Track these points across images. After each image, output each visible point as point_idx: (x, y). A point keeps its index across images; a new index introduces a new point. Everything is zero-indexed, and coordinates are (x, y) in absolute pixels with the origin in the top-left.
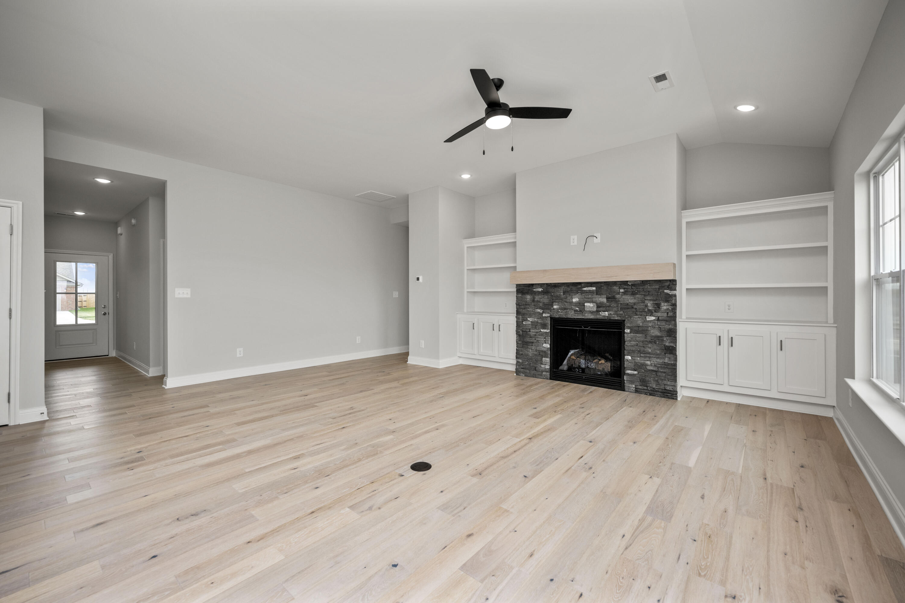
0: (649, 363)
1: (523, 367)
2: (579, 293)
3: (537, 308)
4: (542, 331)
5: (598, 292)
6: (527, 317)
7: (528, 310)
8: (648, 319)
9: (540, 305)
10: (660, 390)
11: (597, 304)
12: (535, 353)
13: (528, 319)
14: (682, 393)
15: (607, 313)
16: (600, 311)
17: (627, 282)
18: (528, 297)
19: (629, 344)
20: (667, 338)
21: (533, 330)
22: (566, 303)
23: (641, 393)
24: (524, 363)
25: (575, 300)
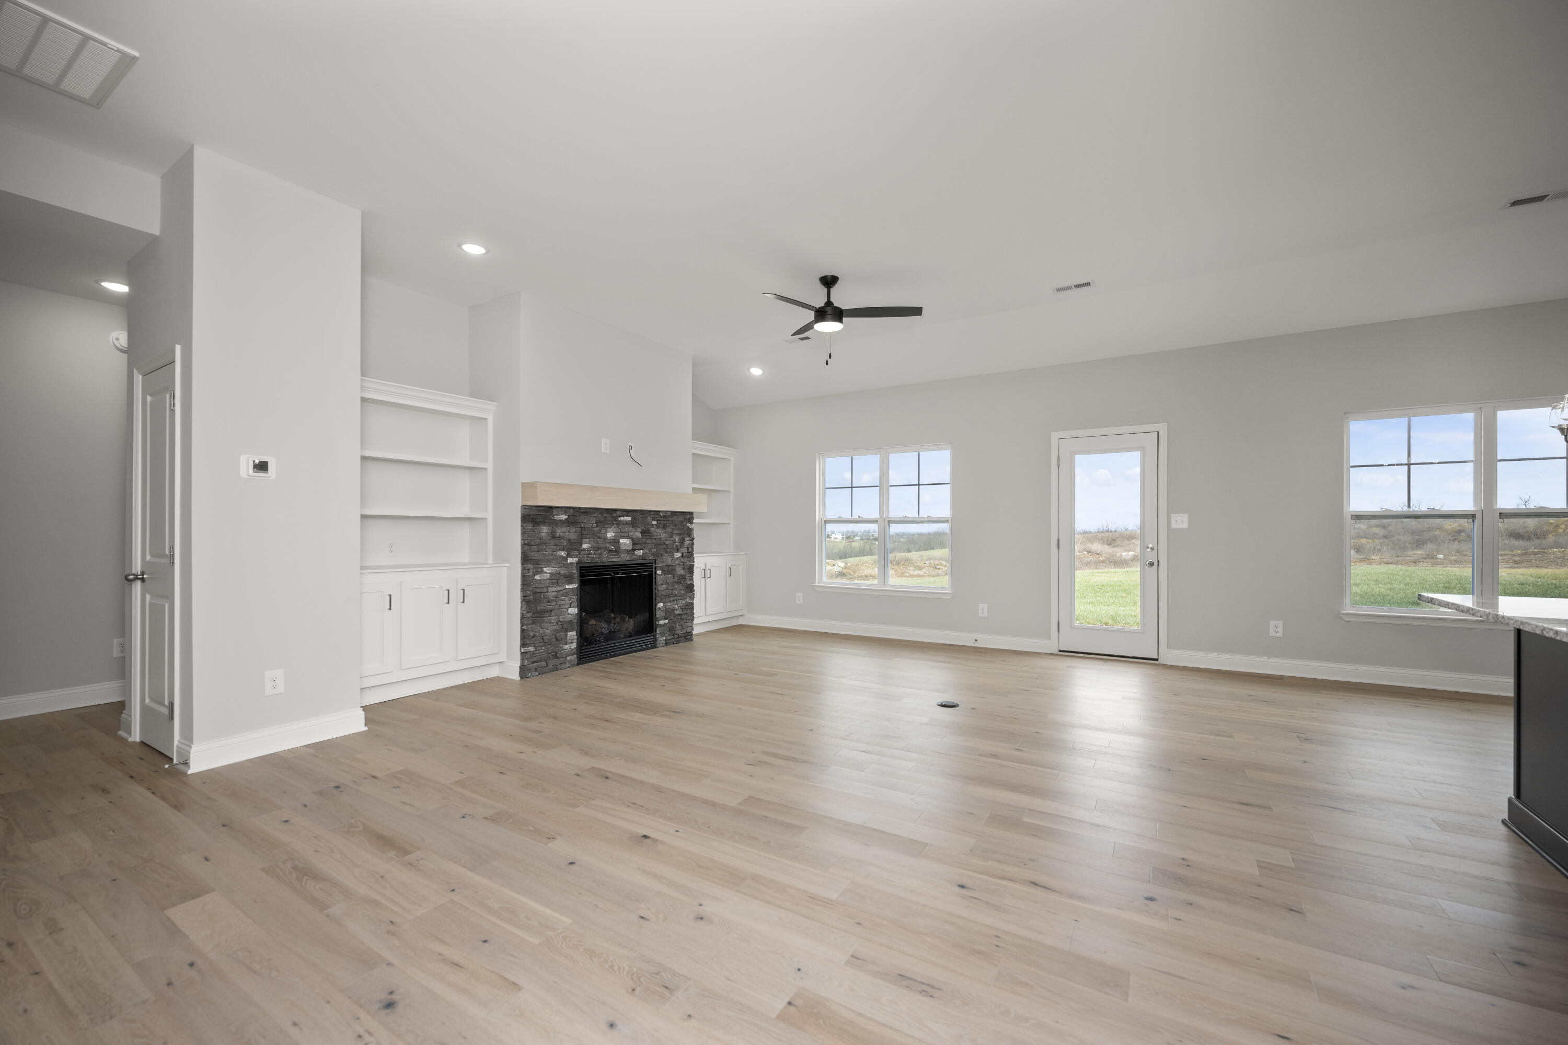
0: (676, 606)
1: (535, 659)
2: (615, 524)
3: (559, 550)
4: (567, 587)
5: (633, 524)
6: (543, 566)
7: (545, 553)
8: (675, 557)
9: (563, 543)
10: (683, 635)
11: (632, 539)
12: (555, 627)
13: (545, 569)
14: (696, 630)
15: (641, 551)
16: (636, 550)
17: (659, 511)
18: (545, 530)
19: (661, 589)
20: (688, 575)
21: (553, 588)
22: (599, 540)
23: (670, 644)
24: (537, 652)
25: (610, 535)
